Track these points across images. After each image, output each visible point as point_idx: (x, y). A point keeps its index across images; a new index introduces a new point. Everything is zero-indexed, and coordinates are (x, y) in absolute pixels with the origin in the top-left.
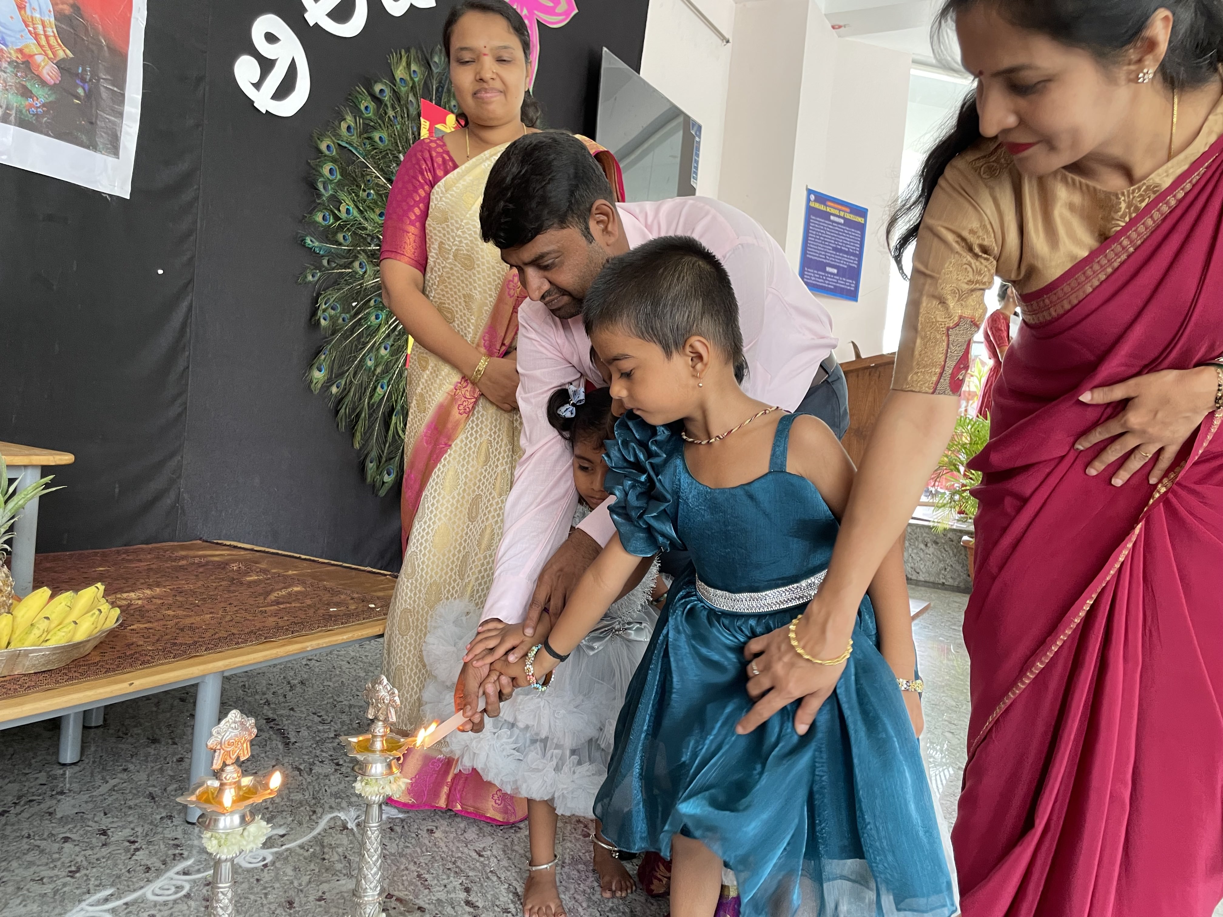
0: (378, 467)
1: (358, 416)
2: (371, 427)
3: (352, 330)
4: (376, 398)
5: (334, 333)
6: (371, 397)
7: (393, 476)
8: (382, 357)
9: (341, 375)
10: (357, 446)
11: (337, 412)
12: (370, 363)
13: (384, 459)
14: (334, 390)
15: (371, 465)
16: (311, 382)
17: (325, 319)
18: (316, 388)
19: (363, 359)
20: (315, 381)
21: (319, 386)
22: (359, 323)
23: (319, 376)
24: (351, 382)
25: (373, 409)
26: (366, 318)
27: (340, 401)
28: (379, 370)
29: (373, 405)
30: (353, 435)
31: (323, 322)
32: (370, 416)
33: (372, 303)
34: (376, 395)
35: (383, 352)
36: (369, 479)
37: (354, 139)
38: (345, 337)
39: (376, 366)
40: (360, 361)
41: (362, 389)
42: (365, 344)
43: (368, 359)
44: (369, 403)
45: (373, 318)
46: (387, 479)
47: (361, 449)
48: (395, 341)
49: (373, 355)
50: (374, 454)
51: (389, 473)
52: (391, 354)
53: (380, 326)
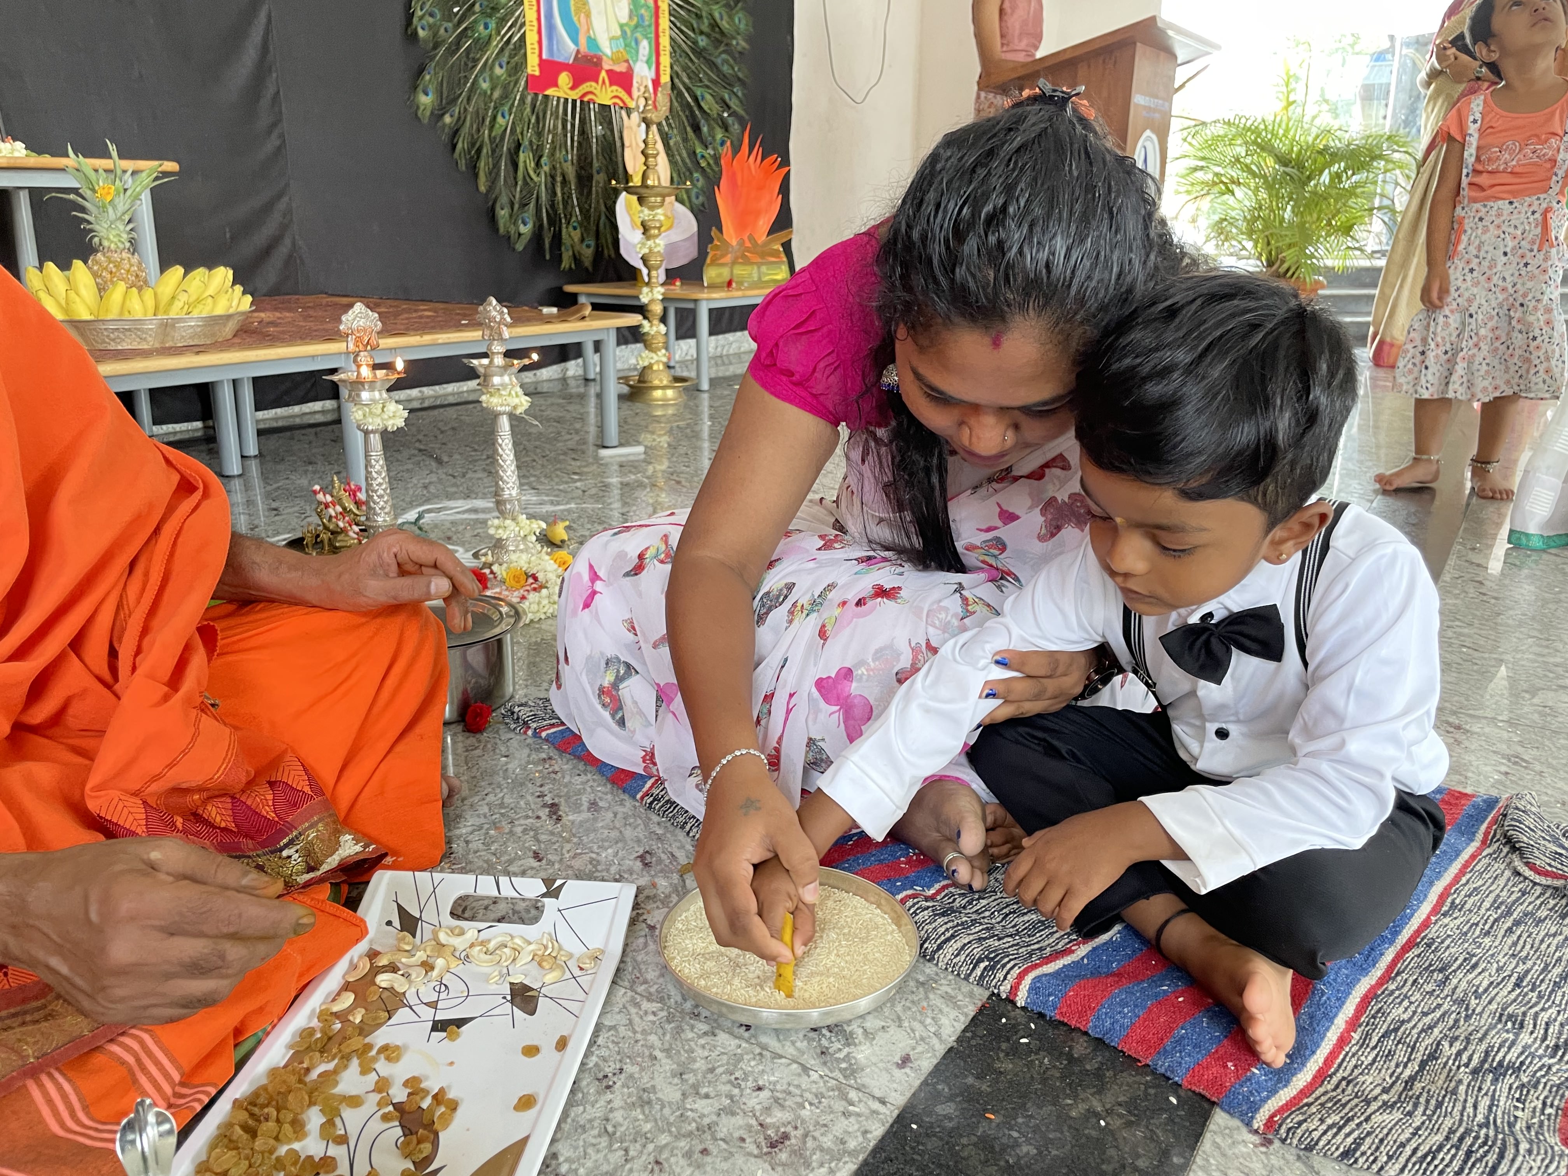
0: (511, 216)
1: (479, 151)
2: (496, 165)
3: (458, 43)
4: (497, 131)
5: (436, 46)
6: (491, 128)
7: (530, 226)
8: (499, 77)
9: (453, 101)
10: (483, 189)
11: (454, 147)
12: (485, 86)
13: (516, 206)
14: (447, 119)
15: (503, 212)
16: (418, 108)
17: (423, 29)
18: (425, 115)
19: (475, 80)
20: (422, 108)
21: (428, 113)
22: (464, 34)
23: (426, 100)
24: (465, 110)
25: (496, 144)
26: (473, 27)
27: (456, 133)
28: (496, 94)
29: (495, 138)
30: (476, 176)
31: (421, 33)
32: (493, 151)
33: (477, 8)
34: (497, 126)
35: (498, 71)
36: (502, 230)
38: (451, 52)
39: (493, 90)
40: (473, 84)
41: (480, 118)
42: (476, 61)
43: (481, 80)
44: (490, 136)
45: (481, 28)
46: (523, 229)
47: (488, 191)
48: (511, 57)
49: (486, 75)
50: (504, 199)
51: (525, 224)
52: (508, 75)
53: (490, 38)
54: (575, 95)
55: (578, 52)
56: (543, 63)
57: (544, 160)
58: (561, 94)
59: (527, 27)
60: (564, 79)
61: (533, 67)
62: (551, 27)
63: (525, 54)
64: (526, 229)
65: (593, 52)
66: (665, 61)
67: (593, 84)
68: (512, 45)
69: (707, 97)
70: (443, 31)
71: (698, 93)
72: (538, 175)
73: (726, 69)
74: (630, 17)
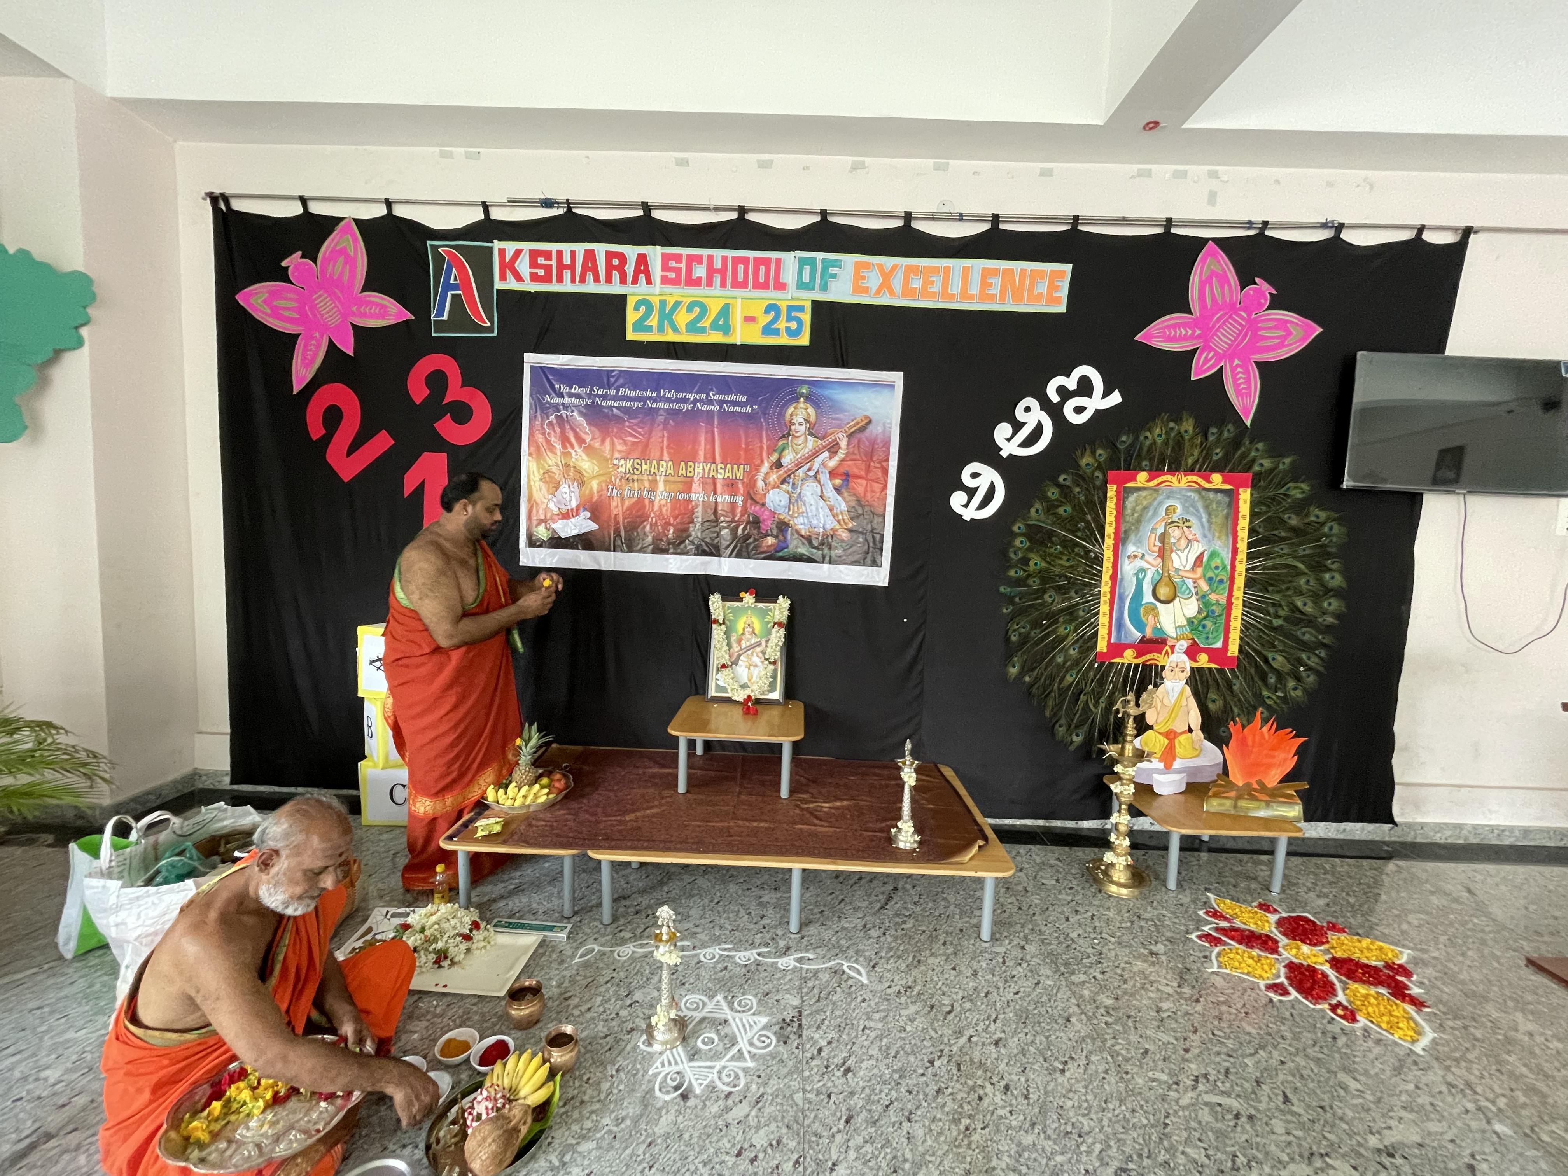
0: (1067, 731)
1: (1049, 695)
2: (1061, 704)
3: (1043, 640)
4: (1065, 683)
5: (1025, 643)
6: (1061, 682)
7: (1082, 738)
8: (1072, 655)
9: (1033, 670)
10: (1046, 716)
11: (1029, 693)
12: (1060, 660)
13: (1073, 726)
14: (1027, 679)
15: (1061, 729)
16: (1007, 674)
17: (1015, 636)
18: (1011, 678)
19: (1054, 656)
20: (1009, 674)
21: (1013, 677)
22: (1047, 635)
23: (1014, 671)
24: (1042, 673)
25: (1063, 692)
26: (1054, 631)
28: (1068, 664)
29: (1063, 687)
30: (1044, 708)
31: (1014, 638)
32: (1059, 695)
33: (1061, 620)
34: (1065, 681)
35: (1072, 652)
36: (1059, 739)
37: (1042, 517)
38: (1037, 644)
39: (1065, 662)
40: (1051, 659)
41: (1052, 678)
42: (1056, 647)
43: (1058, 657)
44: (1059, 686)
45: (1062, 630)
46: (1075, 738)
47: (1051, 718)
48: (1084, 643)
49: (1062, 655)
50: (1063, 721)
51: (1077, 735)
52: (1080, 653)
53: (1068, 635)
54: (1140, 661)
55: (1144, 637)
56: (1110, 646)
57: (1102, 699)
58: (1126, 661)
59: (1100, 627)
60: (1130, 653)
61: (1102, 646)
62: (1120, 625)
63: (1096, 642)
64: (1077, 739)
65: (1159, 635)
66: (1235, 636)
67: (1156, 655)
68: (1086, 637)
69: (1280, 658)
70: (1032, 634)
71: (1270, 656)
72: (1096, 707)
73: (1307, 637)
74: (1199, 613)
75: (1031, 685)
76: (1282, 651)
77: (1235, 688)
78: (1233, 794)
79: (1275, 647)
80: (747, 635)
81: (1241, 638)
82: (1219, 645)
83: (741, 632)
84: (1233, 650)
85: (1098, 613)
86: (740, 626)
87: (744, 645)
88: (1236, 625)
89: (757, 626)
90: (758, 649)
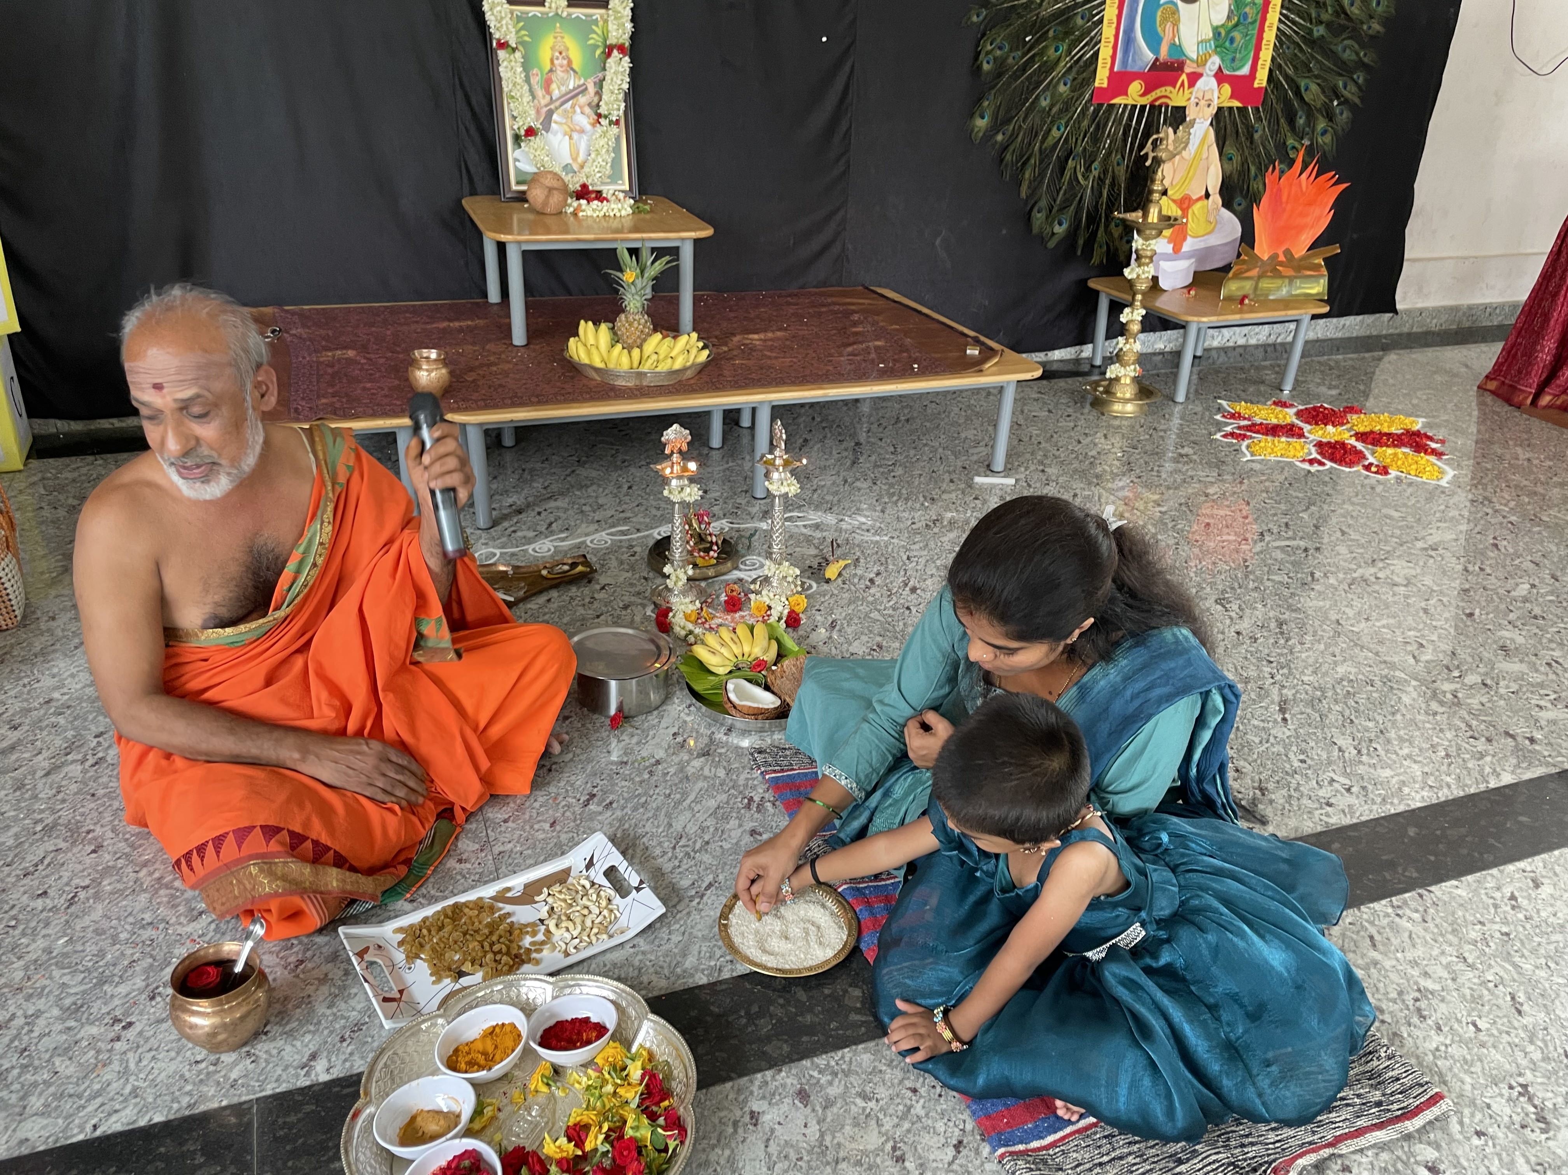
0: (1047, 218)
1: (1027, 161)
2: (1042, 174)
3: (1024, 69)
4: (1050, 141)
5: (1000, 75)
6: (1042, 142)
7: (1065, 226)
8: (1061, 95)
9: (1008, 121)
10: (1023, 195)
11: (1002, 160)
12: (1044, 103)
13: (1055, 209)
14: (1000, 137)
15: (1039, 215)
16: (972, 131)
17: (988, 62)
18: (978, 136)
19: (1036, 99)
20: (976, 130)
21: (981, 134)
22: (1032, 60)
23: (981, 123)
24: (1020, 126)
25: (1045, 155)
26: (1042, 53)
28: (1055, 110)
29: (1046, 149)
30: (1019, 184)
31: (986, 67)
32: (1041, 162)
33: (1051, 34)
34: (1050, 138)
35: (1062, 88)
36: (1035, 230)
38: (1015, 77)
39: (1052, 106)
40: (1033, 103)
41: (1033, 133)
42: (1040, 82)
43: (1042, 98)
44: (1041, 148)
45: (1053, 50)
46: (1058, 229)
47: (1027, 198)
48: (1078, 73)
49: (1048, 94)
50: (1043, 203)
51: (1060, 224)
52: (1073, 90)
53: (1059, 59)
54: (1146, 100)
55: (1157, 60)
56: (1113, 76)
57: (1096, 165)
58: (1130, 102)
59: (1102, 45)
60: (1136, 88)
61: (1102, 78)
62: (1129, 40)
63: (1095, 70)
64: (1061, 229)
65: (1175, 57)
66: (1266, 55)
67: (1169, 88)
68: (1081, 63)
69: (1314, 87)
70: (1010, 61)
71: (1302, 84)
72: (1086, 178)
73: (1348, 55)
74: (1229, 18)
75: (1005, 148)
76: (1317, 77)
77: (1256, 136)
78: (1255, 272)
79: (1310, 70)
80: (560, 73)
81: (1273, 59)
82: (1245, 71)
83: (548, 67)
84: (1262, 79)
85: (1101, 21)
86: (545, 53)
87: (556, 94)
88: (1270, 36)
89: (576, 55)
90: (582, 100)
